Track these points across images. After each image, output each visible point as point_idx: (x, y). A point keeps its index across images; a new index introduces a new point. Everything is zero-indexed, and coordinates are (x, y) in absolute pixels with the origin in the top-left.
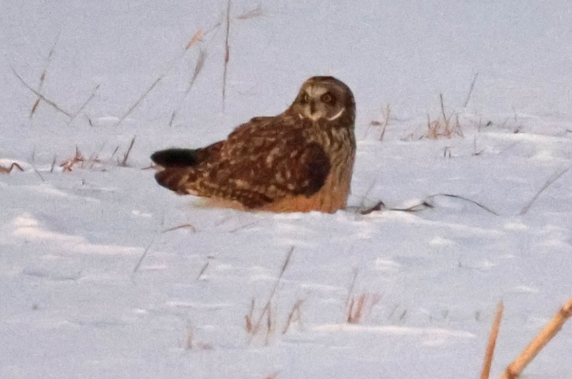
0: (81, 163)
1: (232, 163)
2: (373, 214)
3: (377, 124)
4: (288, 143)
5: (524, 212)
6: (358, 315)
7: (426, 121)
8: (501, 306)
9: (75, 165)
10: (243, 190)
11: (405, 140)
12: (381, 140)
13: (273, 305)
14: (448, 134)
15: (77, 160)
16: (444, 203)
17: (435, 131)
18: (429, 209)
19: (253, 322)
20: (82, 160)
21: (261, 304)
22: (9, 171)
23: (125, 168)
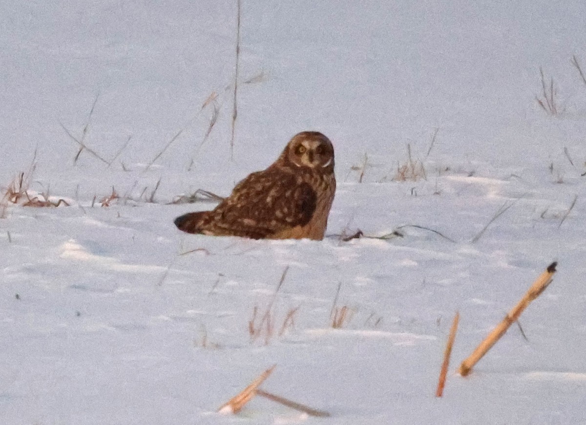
0: (116, 199)
1: (239, 206)
2: (353, 241)
3: (355, 168)
4: (283, 185)
5: (476, 239)
6: (340, 321)
7: (396, 166)
8: (458, 315)
9: (111, 201)
10: (249, 227)
11: (380, 182)
12: (360, 181)
13: (271, 313)
14: (414, 177)
15: (113, 197)
16: (411, 232)
17: (403, 174)
18: (399, 238)
19: (255, 327)
20: (118, 197)
21: (261, 312)
22: (57, 205)
23: (152, 204)
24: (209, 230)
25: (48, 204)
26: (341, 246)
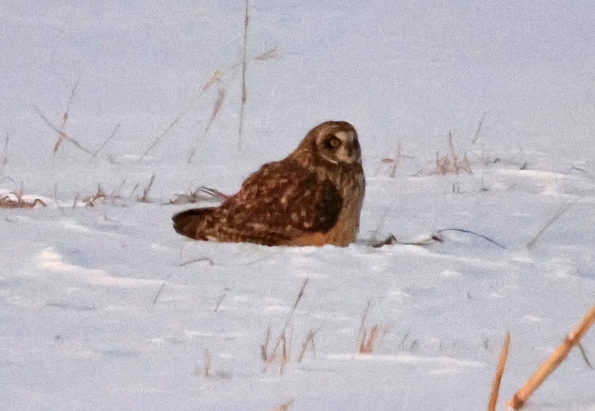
0: (102, 198)
1: (248, 206)
2: (385, 248)
3: (388, 161)
4: (301, 182)
5: (531, 245)
6: (370, 344)
7: (435, 158)
9: (97, 201)
11: (415, 176)
12: (392, 176)
13: (287, 336)
14: (457, 170)
15: (99, 196)
16: (453, 236)
17: (443, 167)
18: (438, 243)
19: (269, 351)
20: (104, 196)
21: (276, 333)
22: (32, 205)
23: (144, 204)
24: (214, 235)
25: (21, 204)
26: (370, 253)
